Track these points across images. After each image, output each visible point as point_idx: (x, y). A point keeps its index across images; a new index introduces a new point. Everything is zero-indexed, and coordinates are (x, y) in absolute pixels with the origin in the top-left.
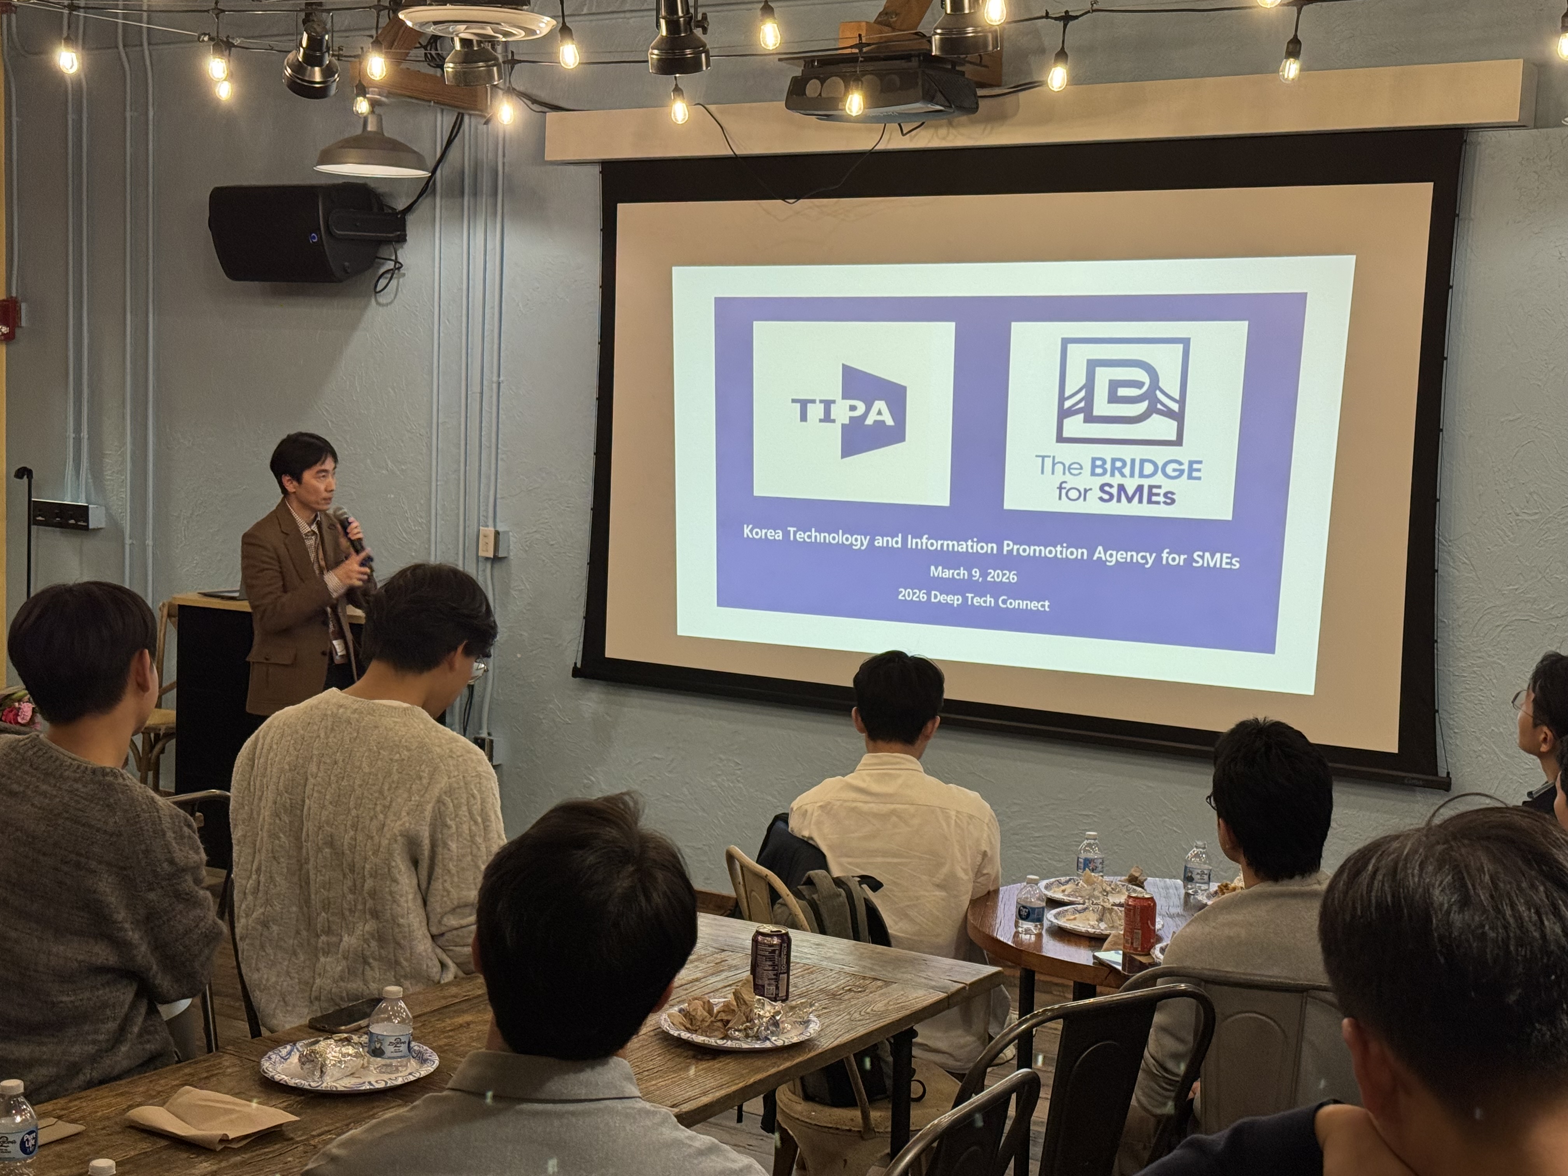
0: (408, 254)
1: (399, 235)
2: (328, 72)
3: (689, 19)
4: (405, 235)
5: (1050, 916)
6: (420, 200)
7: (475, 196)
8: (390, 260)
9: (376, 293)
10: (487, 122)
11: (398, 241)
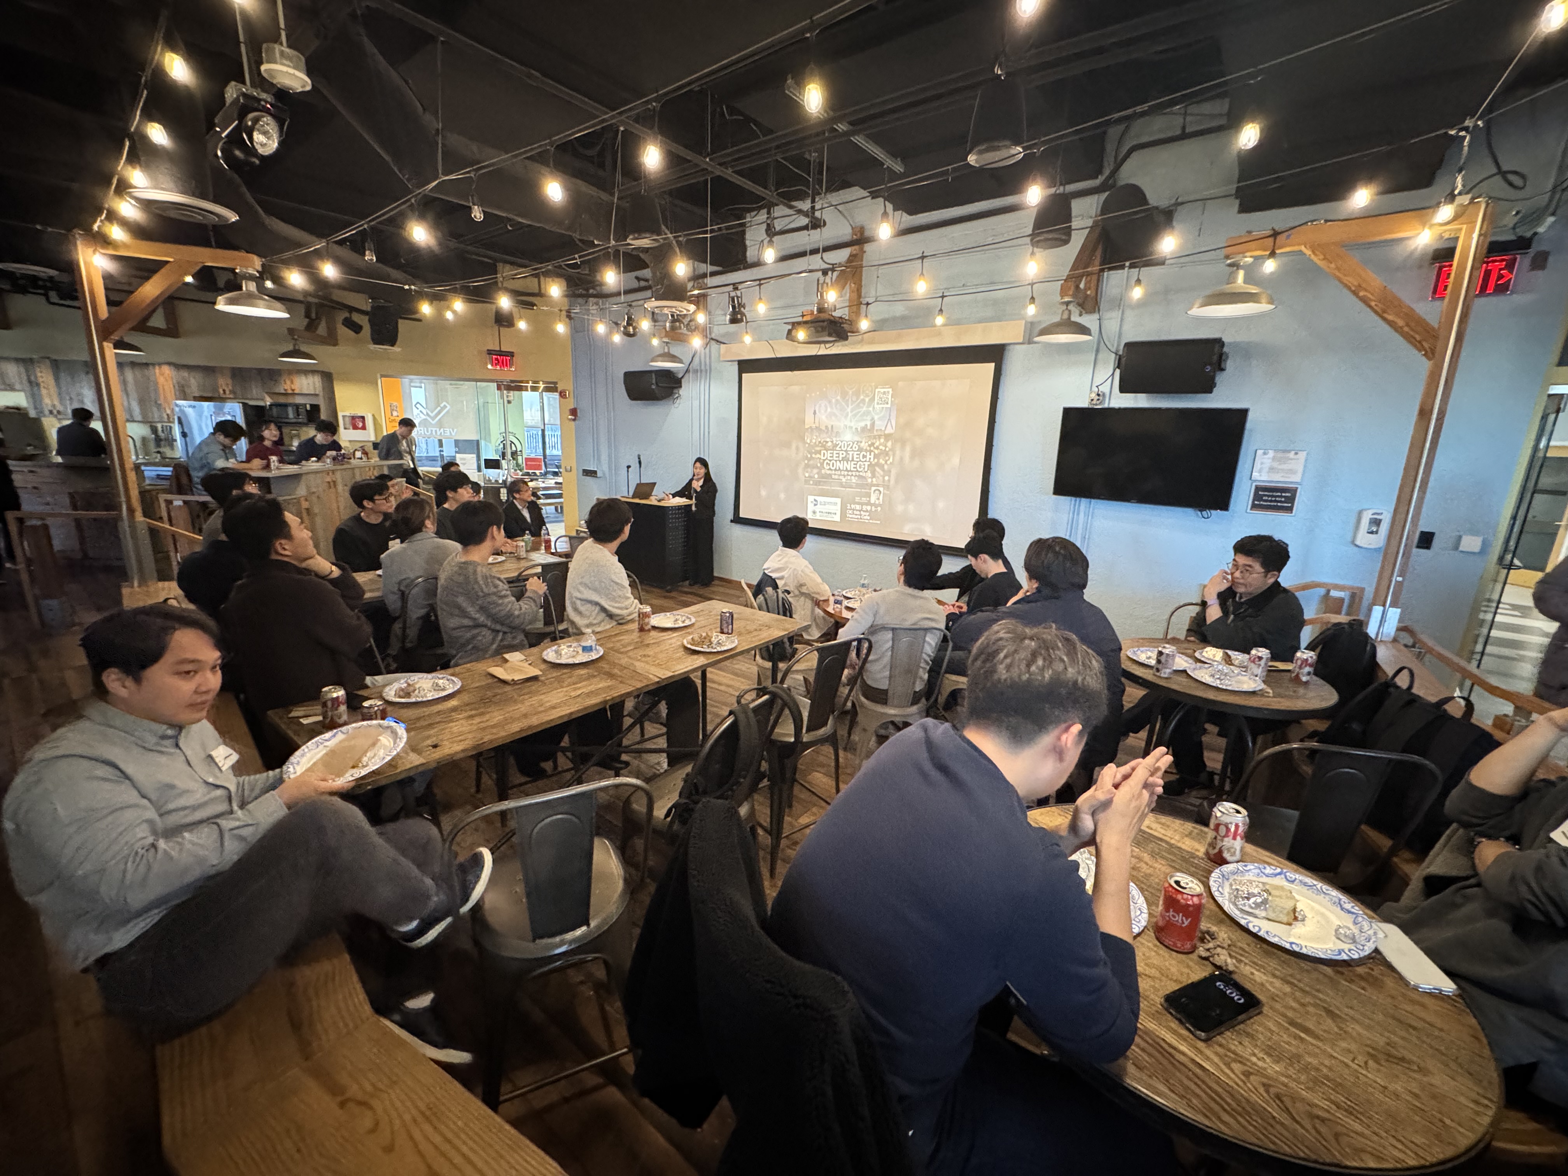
0: (682, 391)
2: (634, 328)
3: (739, 304)
4: (681, 386)
5: (846, 603)
6: (685, 374)
7: (701, 373)
8: (677, 393)
9: (674, 404)
10: (705, 349)
11: (679, 388)
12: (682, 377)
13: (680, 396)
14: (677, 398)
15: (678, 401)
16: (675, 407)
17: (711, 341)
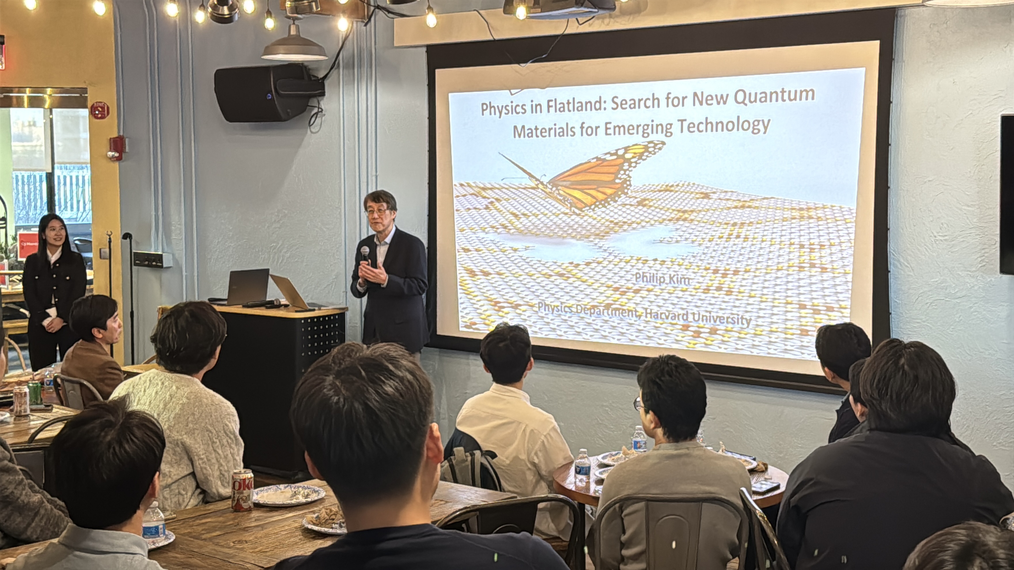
0: (326, 103)
1: (320, 93)
2: (231, 9)
4: (324, 92)
6: (332, 71)
7: (361, 68)
8: (316, 107)
9: (310, 126)
10: (366, 25)
11: (320, 96)
12: (325, 77)
13: (321, 111)
14: (315, 116)
15: (318, 120)
16: (312, 132)
17: (377, 10)
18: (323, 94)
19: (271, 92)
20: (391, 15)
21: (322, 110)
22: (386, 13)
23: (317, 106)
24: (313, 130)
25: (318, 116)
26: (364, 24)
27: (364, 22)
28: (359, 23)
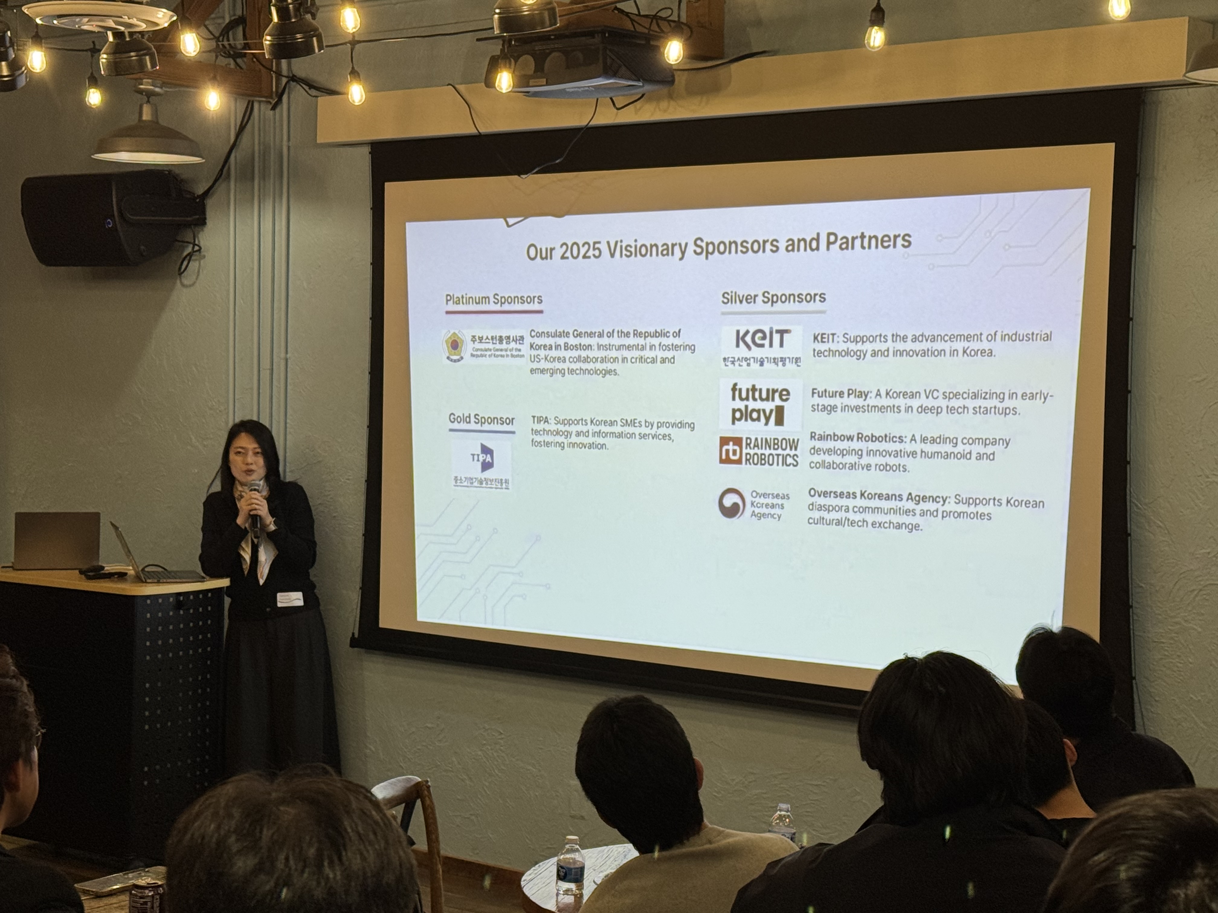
0: (208, 236)
1: (198, 219)
4: (205, 219)
6: (217, 184)
7: (264, 179)
8: (190, 243)
9: (180, 274)
10: (274, 108)
11: (196, 225)
12: (206, 193)
13: (199, 250)
14: (188, 258)
15: (194, 265)
16: (183, 285)
17: (293, 84)
18: (202, 222)
19: (112, 216)
20: (314, 92)
21: (200, 248)
22: (306, 88)
23: (193, 241)
24: (186, 282)
25: (193, 258)
26: (270, 107)
27: (270, 103)
28: (263, 106)
